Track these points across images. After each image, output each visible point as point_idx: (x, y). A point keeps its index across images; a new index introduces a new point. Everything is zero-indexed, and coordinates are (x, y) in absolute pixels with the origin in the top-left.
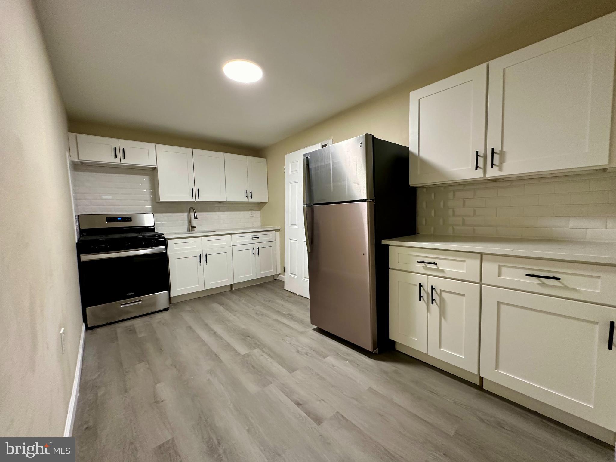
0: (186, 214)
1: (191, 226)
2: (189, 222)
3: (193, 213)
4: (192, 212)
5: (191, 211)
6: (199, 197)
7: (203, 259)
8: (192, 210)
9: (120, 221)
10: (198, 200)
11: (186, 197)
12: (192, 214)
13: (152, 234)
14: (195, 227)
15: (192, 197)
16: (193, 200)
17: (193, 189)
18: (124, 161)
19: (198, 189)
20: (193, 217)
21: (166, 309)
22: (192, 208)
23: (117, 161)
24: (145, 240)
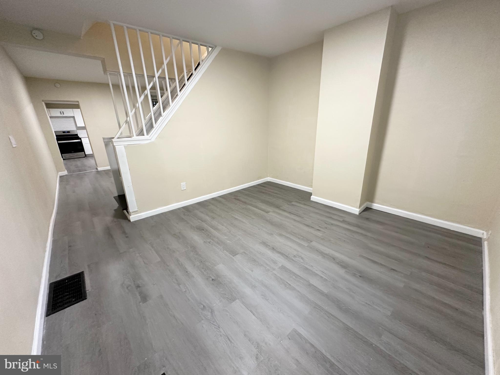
13: (77, 136)
18: (64, 115)
21: (84, 157)
23: (62, 115)
24: (74, 138)
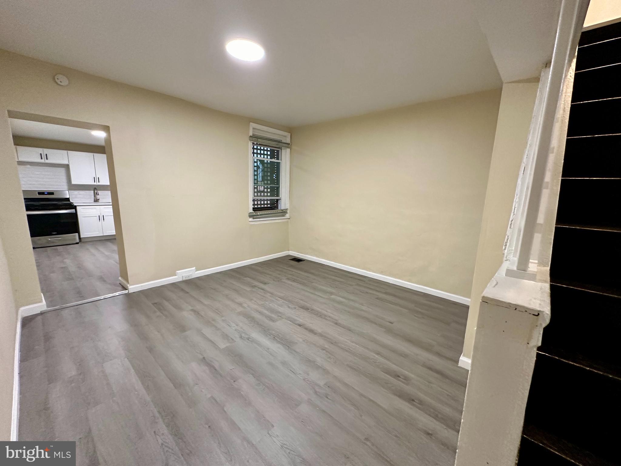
1: (96, 199)
2: (95, 196)
4: (95, 191)
6: (99, 182)
7: (101, 218)
8: (95, 189)
9: (46, 194)
10: (98, 184)
11: (91, 182)
13: (68, 202)
14: (98, 200)
15: (95, 182)
16: (95, 184)
17: (95, 178)
18: (47, 161)
19: (98, 177)
20: (96, 193)
21: (77, 243)
23: (43, 161)
24: (61, 205)
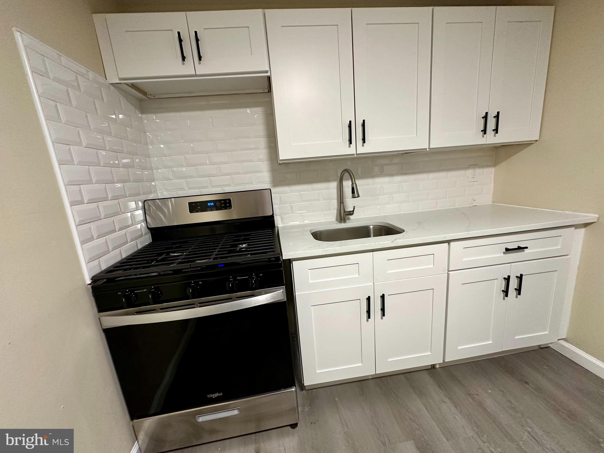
0: (334, 185)
1: (344, 210)
2: (341, 203)
3: (350, 183)
4: (347, 179)
5: (344, 178)
6: (364, 142)
7: (376, 306)
8: (347, 174)
10: (362, 150)
11: (335, 146)
12: (347, 185)
14: (351, 213)
15: (348, 142)
16: (351, 151)
17: (350, 122)
19: (364, 121)
20: (348, 190)
22: (346, 171)
23: (187, 70)
